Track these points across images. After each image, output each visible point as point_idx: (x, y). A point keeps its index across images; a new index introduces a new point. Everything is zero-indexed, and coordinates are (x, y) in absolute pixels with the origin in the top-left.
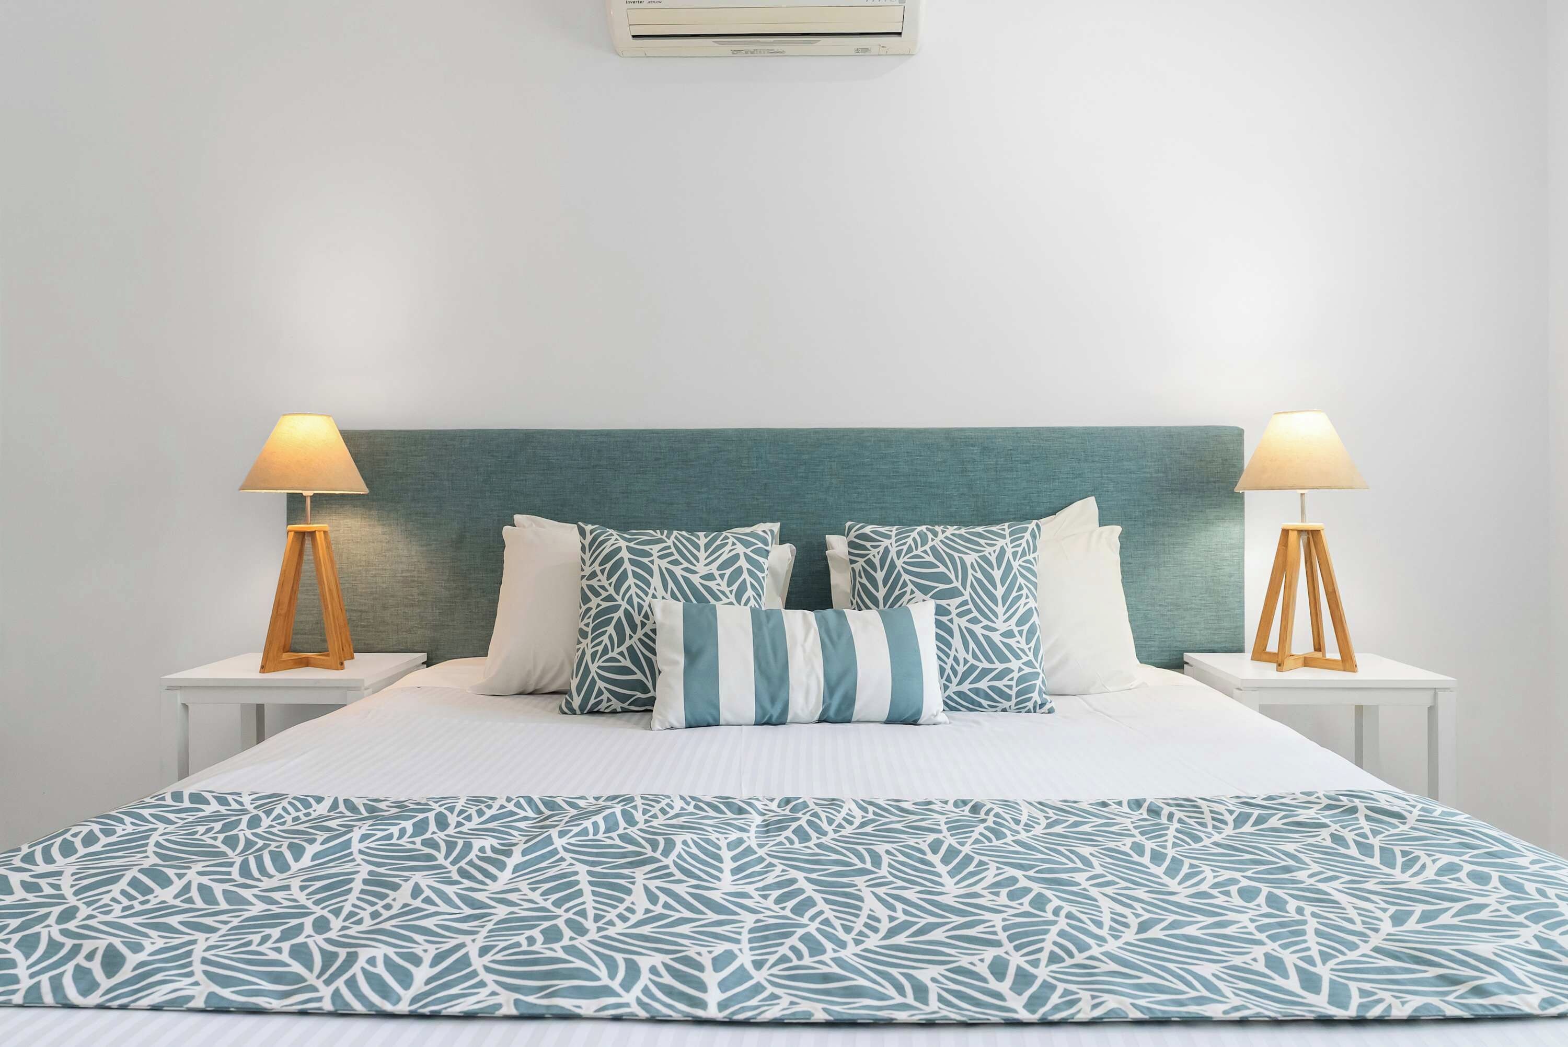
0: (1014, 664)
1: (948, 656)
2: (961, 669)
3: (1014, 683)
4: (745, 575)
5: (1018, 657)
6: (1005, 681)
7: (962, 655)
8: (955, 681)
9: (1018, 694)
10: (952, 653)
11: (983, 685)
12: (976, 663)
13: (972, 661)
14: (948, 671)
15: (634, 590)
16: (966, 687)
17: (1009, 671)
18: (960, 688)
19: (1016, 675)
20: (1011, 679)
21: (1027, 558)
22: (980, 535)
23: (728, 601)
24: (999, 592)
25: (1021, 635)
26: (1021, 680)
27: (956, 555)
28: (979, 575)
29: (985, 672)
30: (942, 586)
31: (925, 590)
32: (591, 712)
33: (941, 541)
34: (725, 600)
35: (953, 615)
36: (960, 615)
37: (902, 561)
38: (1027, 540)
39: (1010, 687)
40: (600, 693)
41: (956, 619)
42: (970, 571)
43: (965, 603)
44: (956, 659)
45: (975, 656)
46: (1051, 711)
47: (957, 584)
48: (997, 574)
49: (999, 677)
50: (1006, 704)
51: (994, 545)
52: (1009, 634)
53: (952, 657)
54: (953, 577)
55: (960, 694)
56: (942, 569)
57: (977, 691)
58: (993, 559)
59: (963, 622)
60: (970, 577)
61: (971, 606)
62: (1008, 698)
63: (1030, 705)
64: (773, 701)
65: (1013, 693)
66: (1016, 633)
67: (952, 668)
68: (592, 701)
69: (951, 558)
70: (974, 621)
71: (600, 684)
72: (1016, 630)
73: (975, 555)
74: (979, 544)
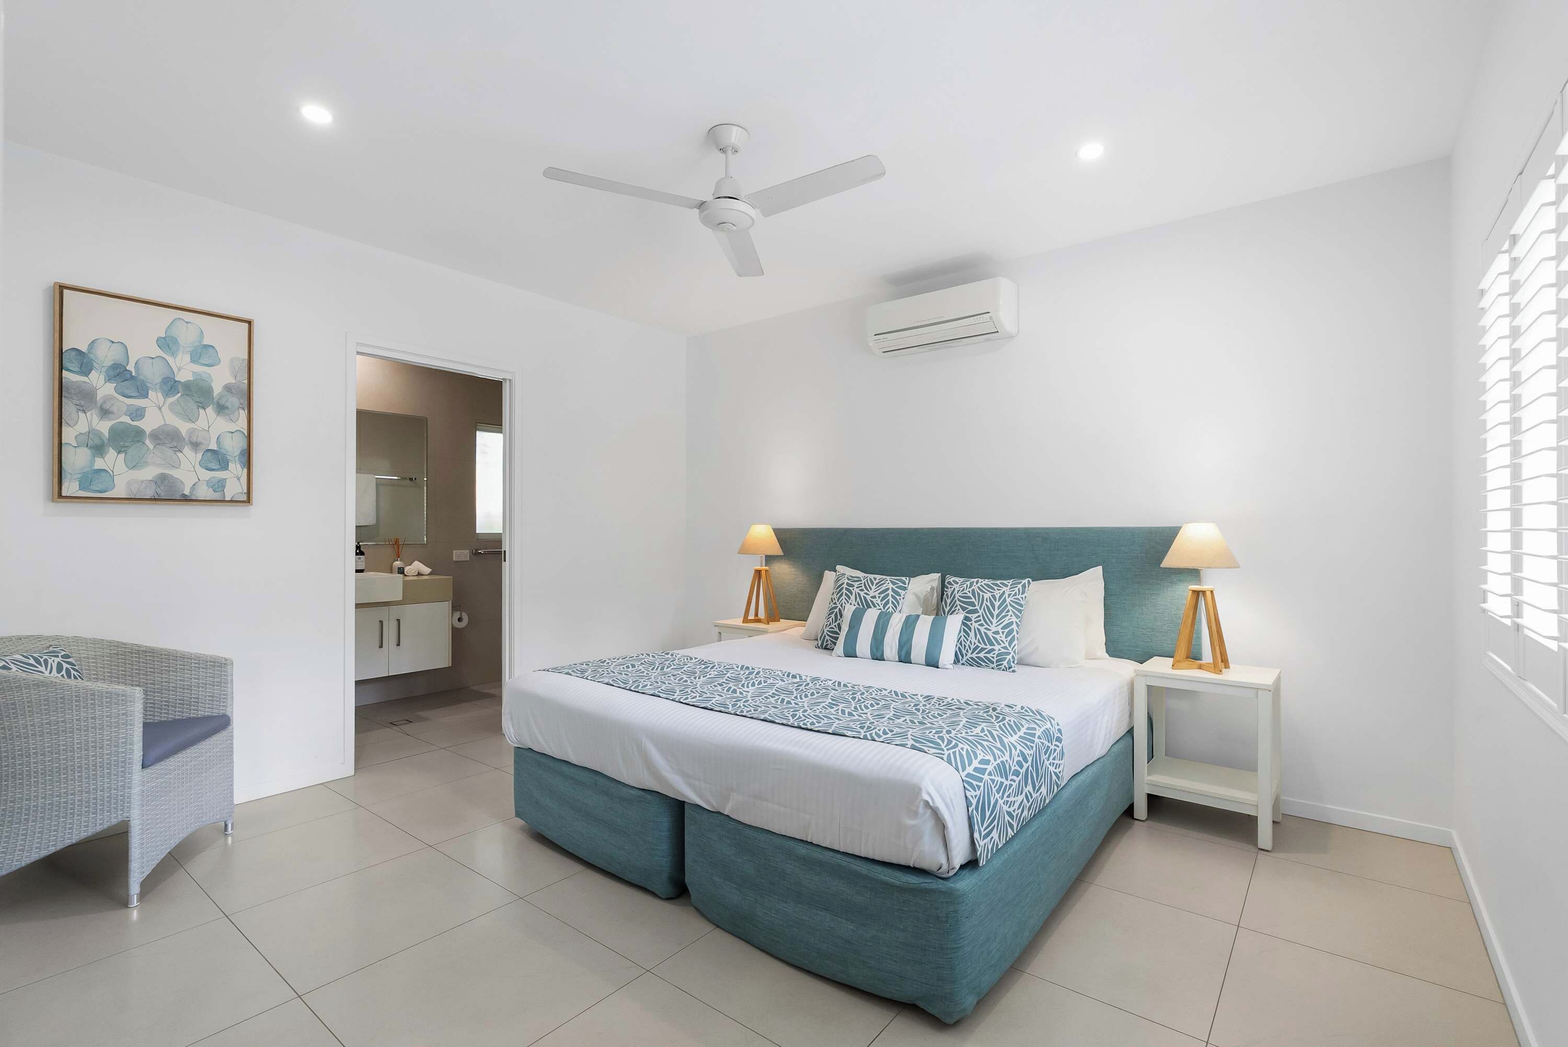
0: (997, 647)
1: (968, 640)
2: (972, 647)
3: (995, 656)
4: (890, 597)
5: (999, 644)
6: (991, 655)
7: (973, 640)
8: (970, 652)
9: (997, 661)
10: (969, 639)
11: (982, 655)
12: (979, 645)
13: (977, 644)
14: (967, 647)
15: (844, 600)
16: (974, 655)
17: (993, 650)
18: (972, 656)
19: (996, 652)
20: (994, 654)
21: (1017, 597)
22: (997, 585)
23: (879, 608)
24: (996, 613)
25: (1003, 634)
26: (998, 655)
27: (981, 593)
28: (989, 604)
29: (983, 649)
30: (971, 608)
31: (964, 609)
32: (825, 648)
33: (978, 587)
34: (878, 607)
35: (973, 622)
36: (976, 622)
37: (958, 595)
38: (1019, 588)
39: (993, 658)
40: (827, 641)
41: (974, 624)
42: (985, 602)
43: (979, 616)
44: (971, 642)
45: (979, 642)
46: (1014, 671)
47: (977, 607)
48: (997, 604)
49: (989, 652)
50: (992, 666)
51: (1000, 590)
52: (997, 633)
53: (969, 641)
54: (977, 604)
55: (972, 658)
56: (973, 600)
57: (978, 658)
58: (997, 597)
59: (976, 625)
60: (984, 605)
61: (981, 618)
62: (993, 663)
63: (1003, 667)
64: (877, 650)
65: (994, 660)
66: (1001, 633)
67: (969, 646)
68: (825, 644)
69: (979, 594)
70: (981, 625)
71: (827, 637)
72: (1001, 631)
73: (990, 594)
74: (994, 589)
